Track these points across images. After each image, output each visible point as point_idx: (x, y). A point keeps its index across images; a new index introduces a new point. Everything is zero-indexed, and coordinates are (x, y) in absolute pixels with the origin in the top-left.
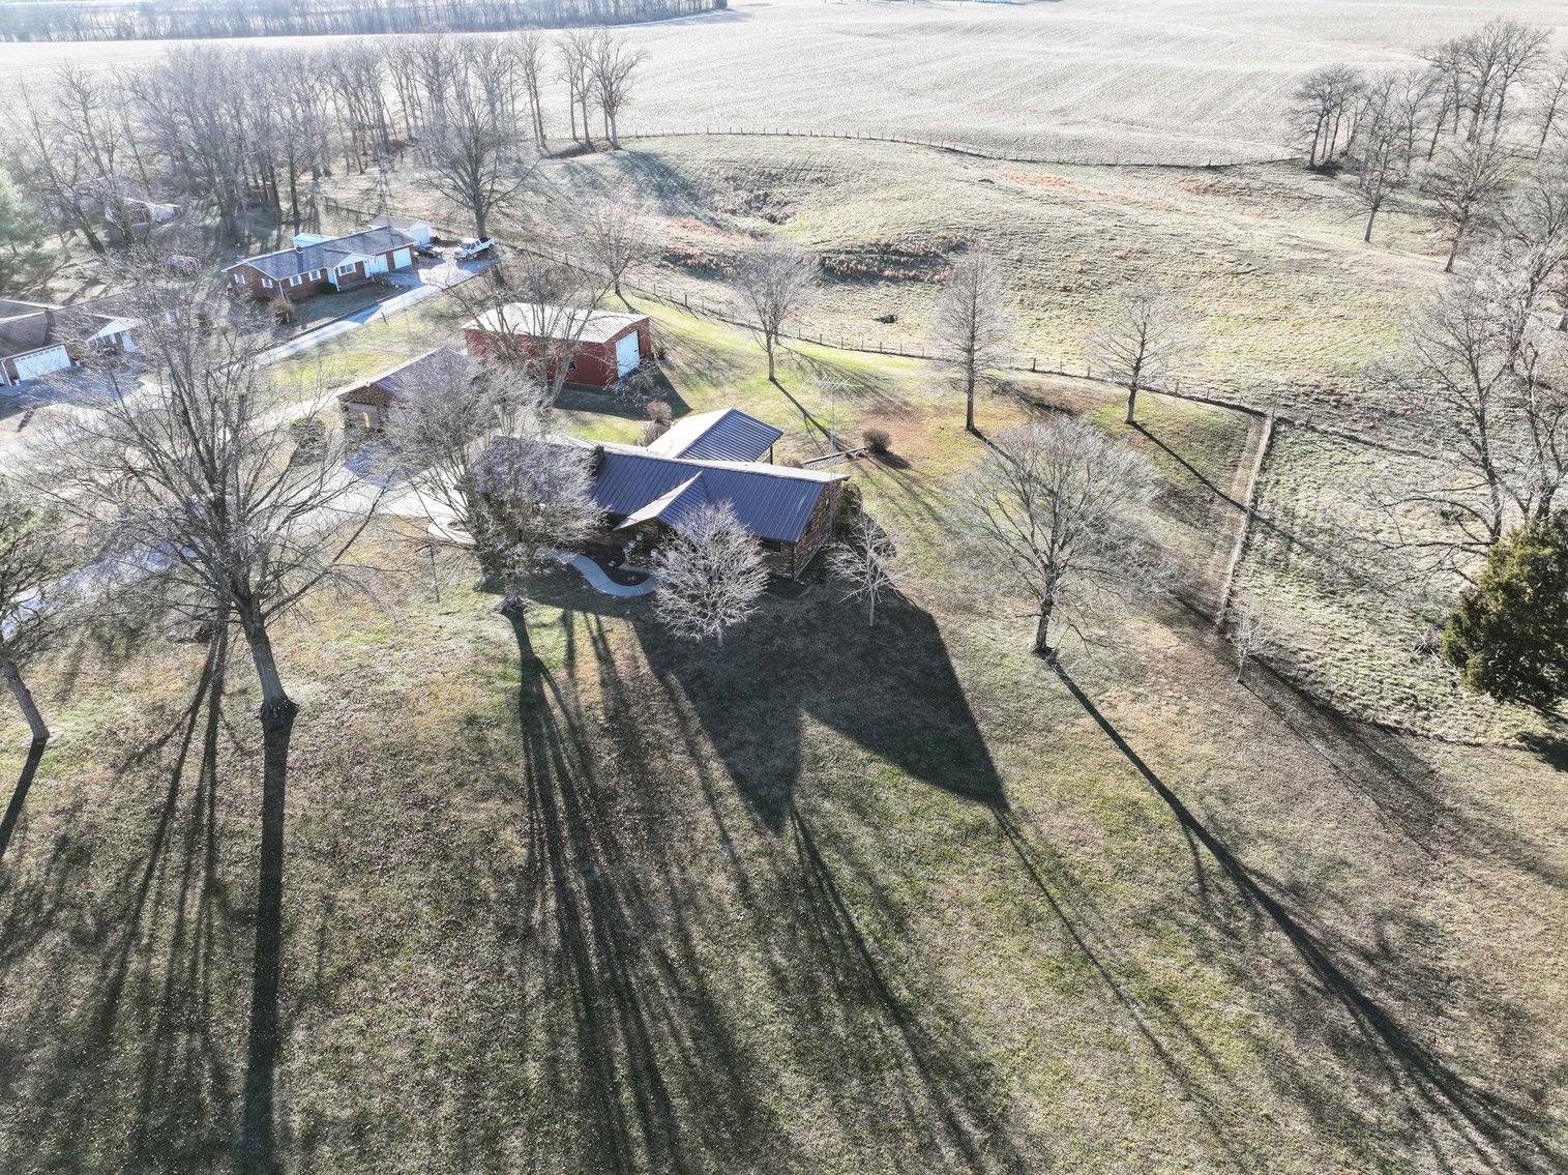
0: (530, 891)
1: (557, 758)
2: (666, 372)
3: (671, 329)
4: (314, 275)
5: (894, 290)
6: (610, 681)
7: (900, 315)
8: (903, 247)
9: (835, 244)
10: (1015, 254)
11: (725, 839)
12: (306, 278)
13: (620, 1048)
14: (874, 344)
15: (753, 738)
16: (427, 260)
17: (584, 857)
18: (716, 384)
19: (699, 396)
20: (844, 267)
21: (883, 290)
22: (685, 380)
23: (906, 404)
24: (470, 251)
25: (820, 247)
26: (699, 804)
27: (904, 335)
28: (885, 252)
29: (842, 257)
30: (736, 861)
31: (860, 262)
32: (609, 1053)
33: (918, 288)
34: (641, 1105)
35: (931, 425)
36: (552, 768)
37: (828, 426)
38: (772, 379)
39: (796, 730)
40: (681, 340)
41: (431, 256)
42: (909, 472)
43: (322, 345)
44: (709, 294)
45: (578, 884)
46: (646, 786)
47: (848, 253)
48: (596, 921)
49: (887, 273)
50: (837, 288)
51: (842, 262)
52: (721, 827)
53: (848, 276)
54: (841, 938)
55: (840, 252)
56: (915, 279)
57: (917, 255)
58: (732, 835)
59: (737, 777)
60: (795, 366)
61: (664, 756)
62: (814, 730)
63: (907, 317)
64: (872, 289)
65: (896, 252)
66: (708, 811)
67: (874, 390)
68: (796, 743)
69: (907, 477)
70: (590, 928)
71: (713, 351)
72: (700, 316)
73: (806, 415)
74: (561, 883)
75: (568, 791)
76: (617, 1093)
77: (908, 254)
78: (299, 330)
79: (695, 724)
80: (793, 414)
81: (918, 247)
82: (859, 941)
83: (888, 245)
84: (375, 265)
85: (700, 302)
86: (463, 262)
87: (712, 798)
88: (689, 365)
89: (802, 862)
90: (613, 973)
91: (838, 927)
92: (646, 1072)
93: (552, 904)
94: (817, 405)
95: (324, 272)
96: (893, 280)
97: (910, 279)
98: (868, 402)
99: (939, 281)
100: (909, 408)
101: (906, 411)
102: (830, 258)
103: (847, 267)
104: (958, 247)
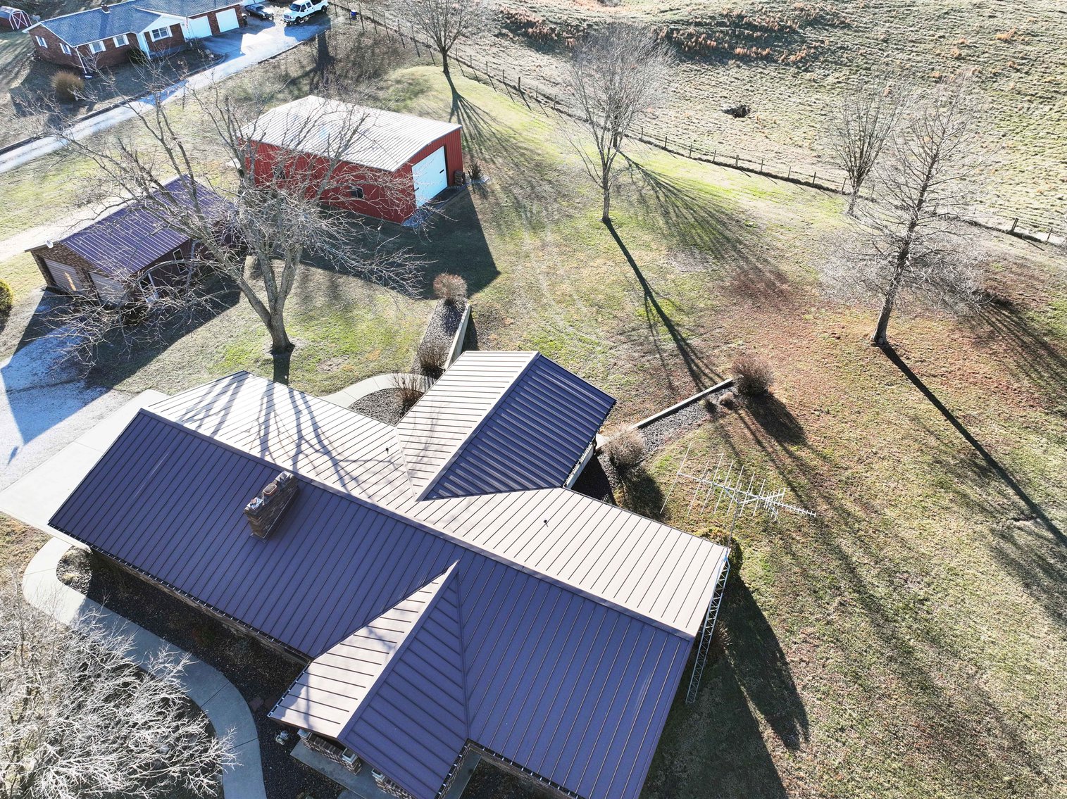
2: (476, 200)
3: (495, 127)
4: (121, 40)
5: (745, 72)
7: (754, 107)
8: (757, 20)
9: (683, 14)
10: (880, 32)
12: (109, 44)
14: (726, 151)
16: (258, 22)
18: (536, 226)
19: (511, 247)
20: (692, 43)
21: (733, 71)
22: (499, 220)
23: (781, 277)
24: (301, 14)
25: (668, 16)
27: (759, 137)
28: (737, 25)
29: (691, 29)
31: (709, 37)
33: (771, 70)
35: (821, 325)
37: (676, 318)
38: (606, 221)
40: (504, 145)
41: (260, 17)
42: (804, 454)
43: (97, 136)
44: (547, 72)
47: (698, 24)
49: (738, 50)
50: (684, 66)
51: (690, 36)
53: (697, 53)
55: (689, 24)
56: (769, 59)
57: (772, 30)
60: (635, 197)
63: (760, 112)
64: (721, 70)
65: (750, 26)
67: (735, 244)
69: (804, 468)
71: (539, 167)
72: (533, 104)
73: (648, 292)
77: (762, 29)
78: (83, 112)
80: (629, 288)
81: (772, 20)
83: (740, 17)
84: (196, 29)
85: (535, 83)
86: (292, 25)
88: (506, 189)
94: (662, 272)
95: (132, 37)
96: (745, 59)
97: (762, 59)
98: (729, 270)
99: (795, 63)
100: (785, 287)
101: (781, 292)
102: (678, 30)
103: (696, 41)
104: (817, 22)
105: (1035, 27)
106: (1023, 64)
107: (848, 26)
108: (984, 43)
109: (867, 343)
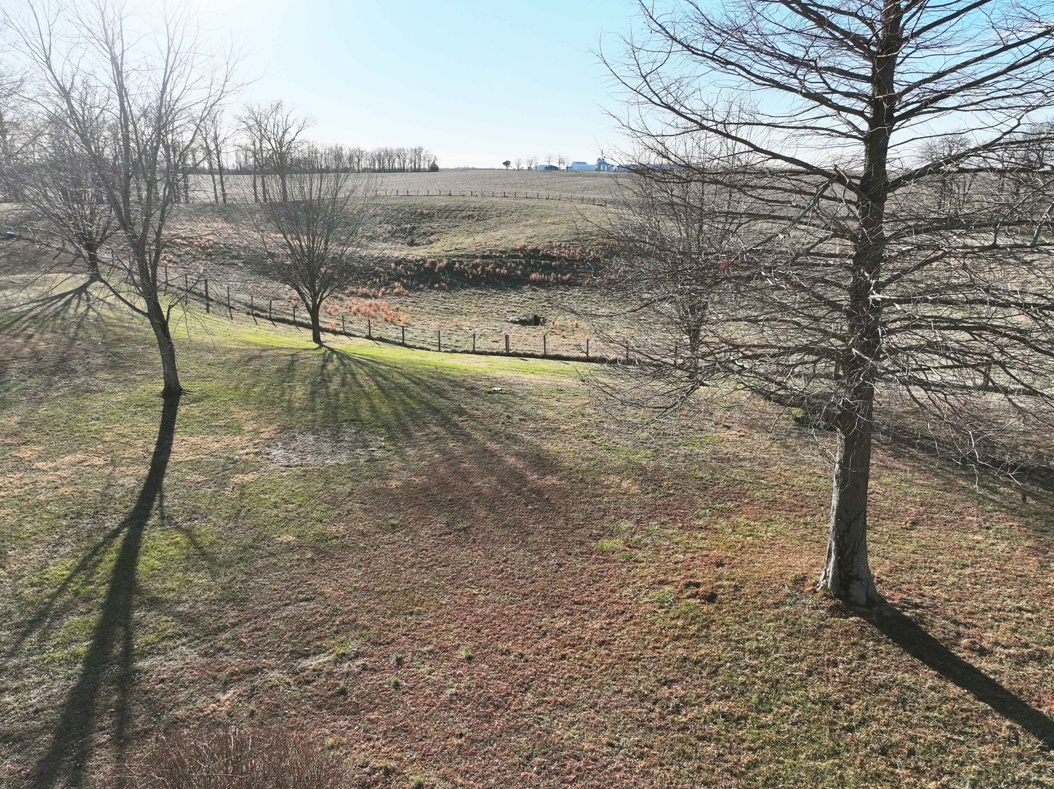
5: (543, 293)
7: (549, 318)
8: (555, 252)
9: (470, 251)
14: (500, 346)
20: (477, 271)
21: (529, 294)
27: (551, 336)
28: (532, 257)
29: (478, 261)
31: (499, 267)
33: (574, 291)
35: (651, 565)
37: (162, 582)
38: (171, 394)
47: (485, 257)
49: (533, 276)
50: (466, 291)
53: (483, 280)
56: (570, 284)
57: (573, 260)
63: (558, 319)
64: (512, 293)
65: (546, 257)
73: (137, 517)
77: (561, 259)
80: (90, 509)
81: (573, 252)
83: (536, 251)
96: (543, 284)
97: (563, 283)
98: (411, 459)
100: (551, 480)
101: (539, 492)
103: (483, 270)
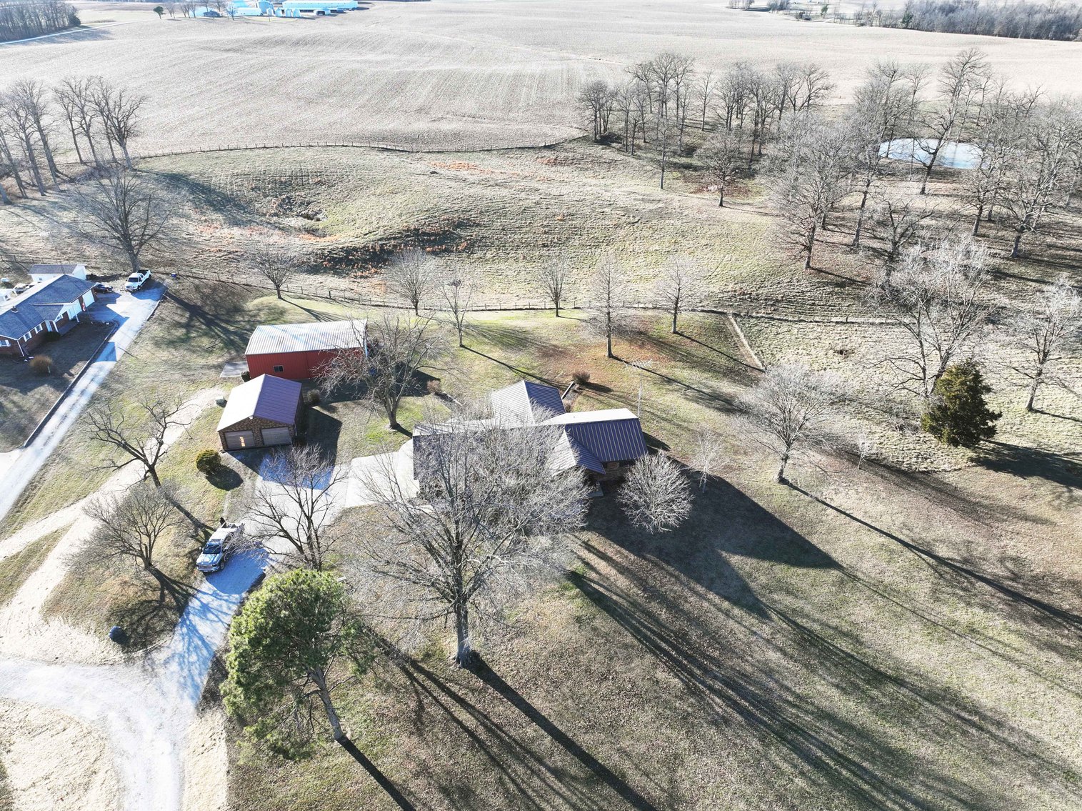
0: (702, 698)
1: (639, 622)
4: (37, 328)
6: (622, 570)
10: (498, 225)
11: (754, 633)
12: (33, 333)
13: (819, 754)
15: (714, 575)
16: (105, 295)
17: (706, 671)
21: (433, 262)
23: (555, 346)
25: (373, 237)
26: (724, 620)
27: (479, 293)
30: (768, 641)
32: (817, 757)
34: (854, 773)
35: (586, 358)
36: (645, 630)
37: (530, 372)
38: (463, 347)
39: (727, 564)
41: (104, 292)
43: (105, 386)
45: (718, 686)
46: (694, 621)
48: (746, 700)
49: (428, 249)
51: (394, 246)
52: (745, 627)
54: (843, 658)
58: (754, 629)
59: (727, 598)
61: (686, 601)
62: (735, 560)
63: (467, 281)
66: (731, 622)
67: (526, 340)
68: (733, 570)
70: (747, 704)
72: (348, 304)
74: (711, 688)
75: (663, 639)
76: (840, 774)
78: (71, 378)
79: (683, 578)
82: (852, 656)
85: (333, 293)
86: (138, 293)
87: (727, 614)
89: (794, 630)
90: (779, 721)
91: (838, 654)
92: (841, 759)
93: (717, 700)
95: (44, 325)
97: (444, 251)
99: (464, 251)
102: (386, 244)
104: (460, 225)
105: (570, 211)
106: (577, 231)
107: (478, 225)
108: (554, 223)
109: (607, 358)
